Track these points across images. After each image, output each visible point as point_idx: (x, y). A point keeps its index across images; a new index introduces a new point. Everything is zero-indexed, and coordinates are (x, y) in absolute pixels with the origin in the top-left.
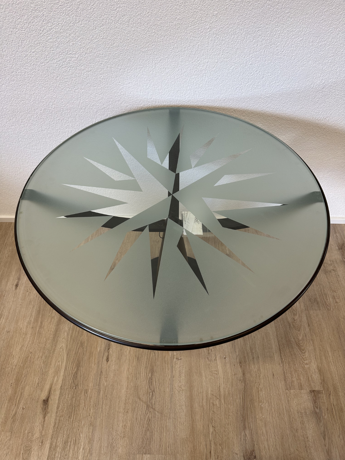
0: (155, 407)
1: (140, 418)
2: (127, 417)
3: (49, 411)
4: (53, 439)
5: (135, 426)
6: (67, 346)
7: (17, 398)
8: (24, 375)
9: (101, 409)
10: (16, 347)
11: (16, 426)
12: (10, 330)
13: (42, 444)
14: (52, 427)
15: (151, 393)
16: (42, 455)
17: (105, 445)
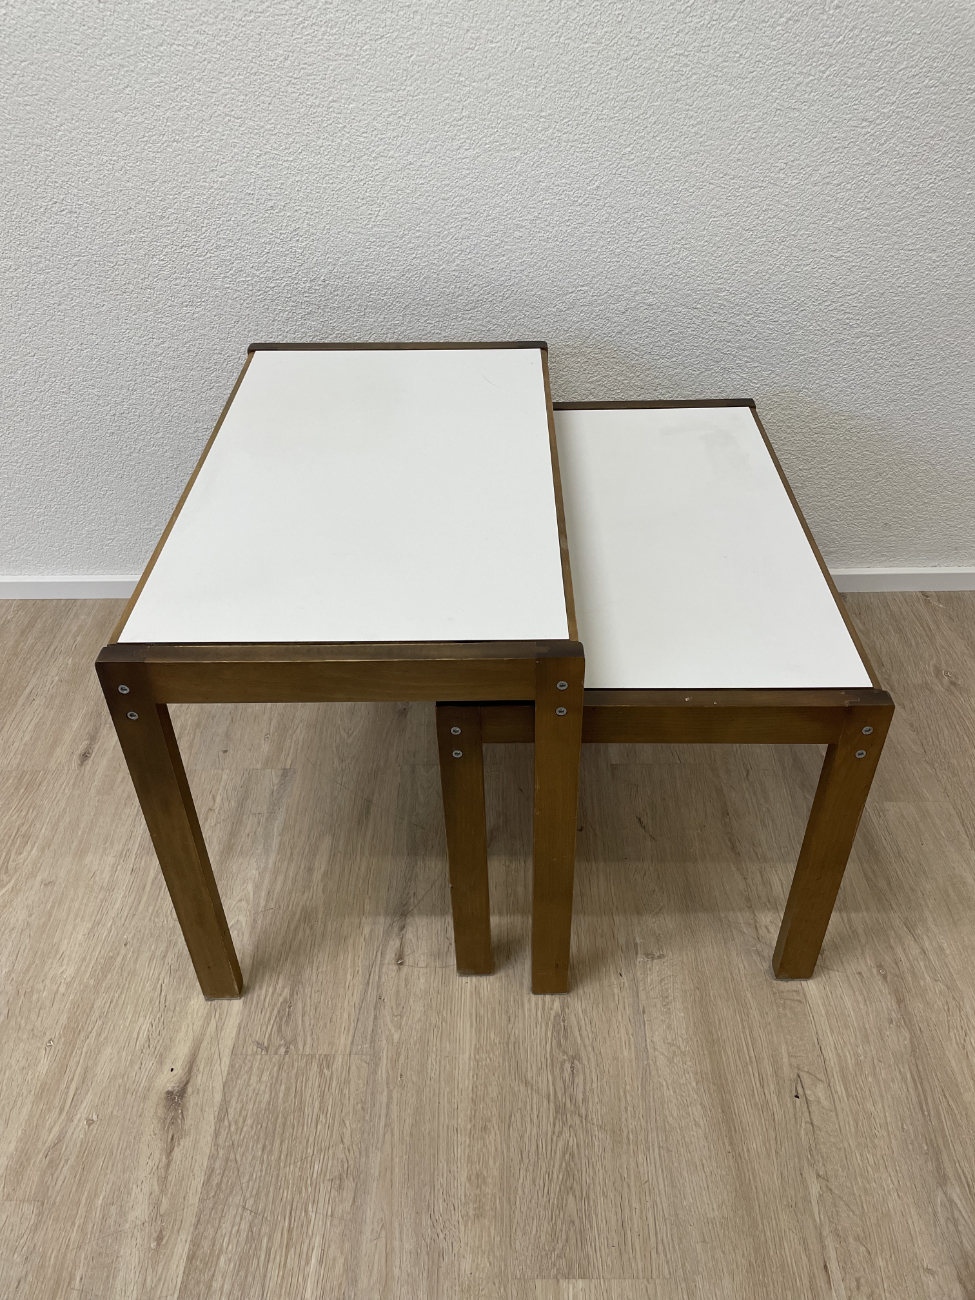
0: (587, 1111)
1: (534, 1148)
2: (485, 1145)
3: (186, 1127)
4: (201, 1228)
5: (517, 1176)
7: (68, 1087)
8: (97, 1014)
9: (383, 1118)
10: (74, 928)
11: (60, 1183)
12: (54, 878)
13: (158, 1244)
14: (197, 1182)
15: (567, 1065)
16: (156, 1286)
17: (407, 1246)
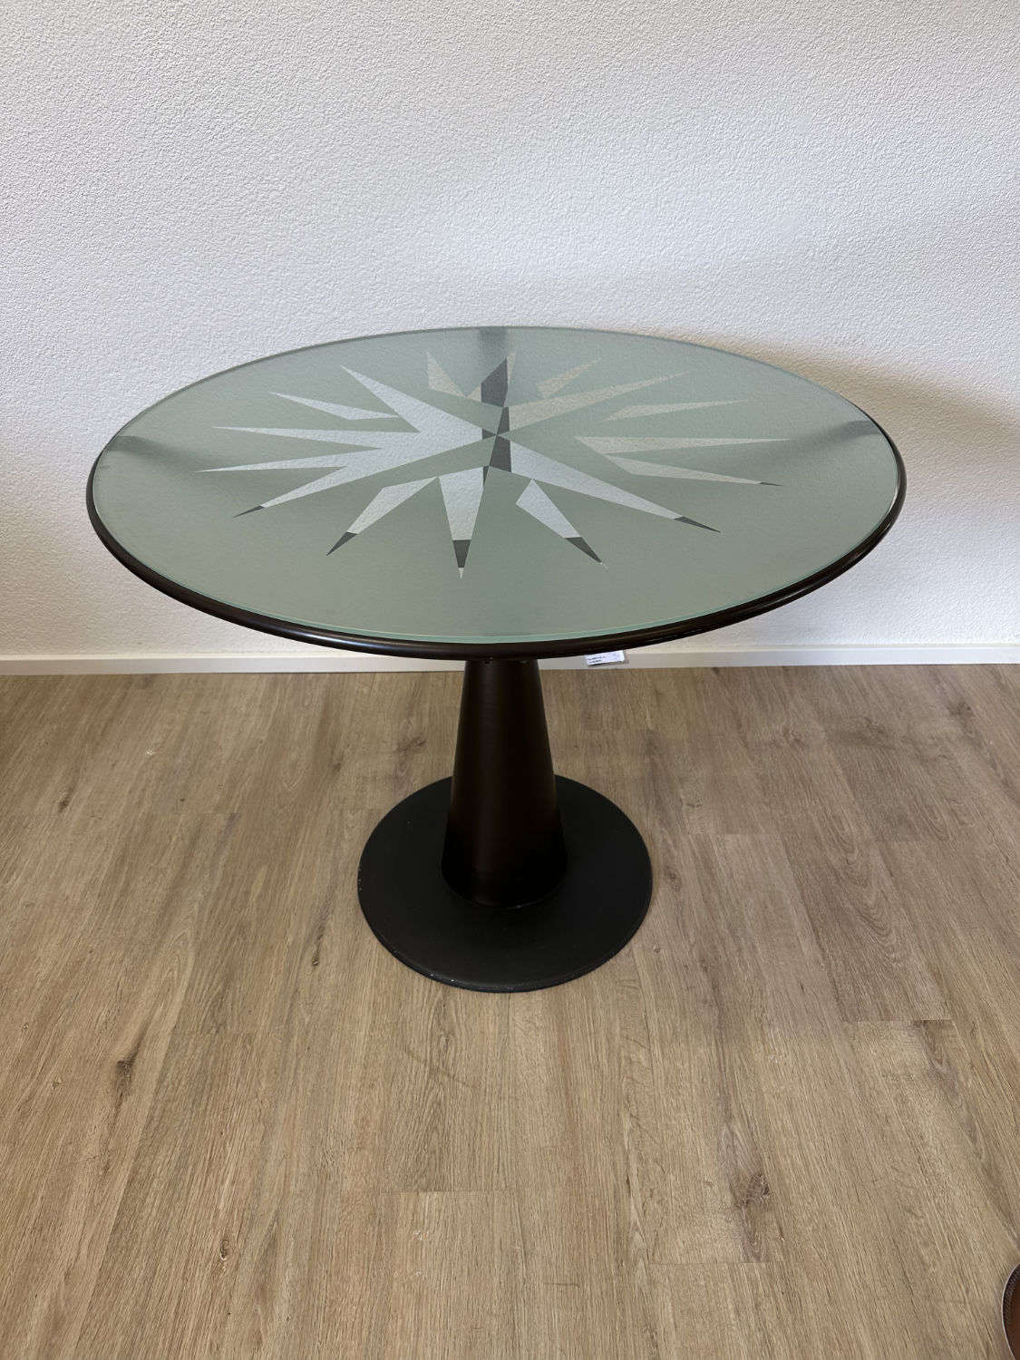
0: (455, 1072)
1: (410, 1099)
2: (371, 1098)
3: (133, 1087)
4: (140, 1159)
5: (394, 1120)
6: (198, 933)
7: (39, 1059)
8: (65, 1004)
9: (291, 1080)
10: (49, 939)
11: (29, 1129)
12: (34, 901)
13: (105, 1172)
14: (139, 1127)
15: (443, 1039)
16: (102, 1202)
17: (301, 1171)
